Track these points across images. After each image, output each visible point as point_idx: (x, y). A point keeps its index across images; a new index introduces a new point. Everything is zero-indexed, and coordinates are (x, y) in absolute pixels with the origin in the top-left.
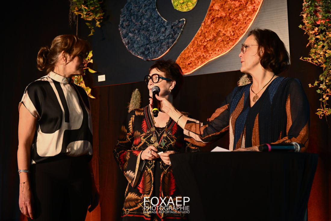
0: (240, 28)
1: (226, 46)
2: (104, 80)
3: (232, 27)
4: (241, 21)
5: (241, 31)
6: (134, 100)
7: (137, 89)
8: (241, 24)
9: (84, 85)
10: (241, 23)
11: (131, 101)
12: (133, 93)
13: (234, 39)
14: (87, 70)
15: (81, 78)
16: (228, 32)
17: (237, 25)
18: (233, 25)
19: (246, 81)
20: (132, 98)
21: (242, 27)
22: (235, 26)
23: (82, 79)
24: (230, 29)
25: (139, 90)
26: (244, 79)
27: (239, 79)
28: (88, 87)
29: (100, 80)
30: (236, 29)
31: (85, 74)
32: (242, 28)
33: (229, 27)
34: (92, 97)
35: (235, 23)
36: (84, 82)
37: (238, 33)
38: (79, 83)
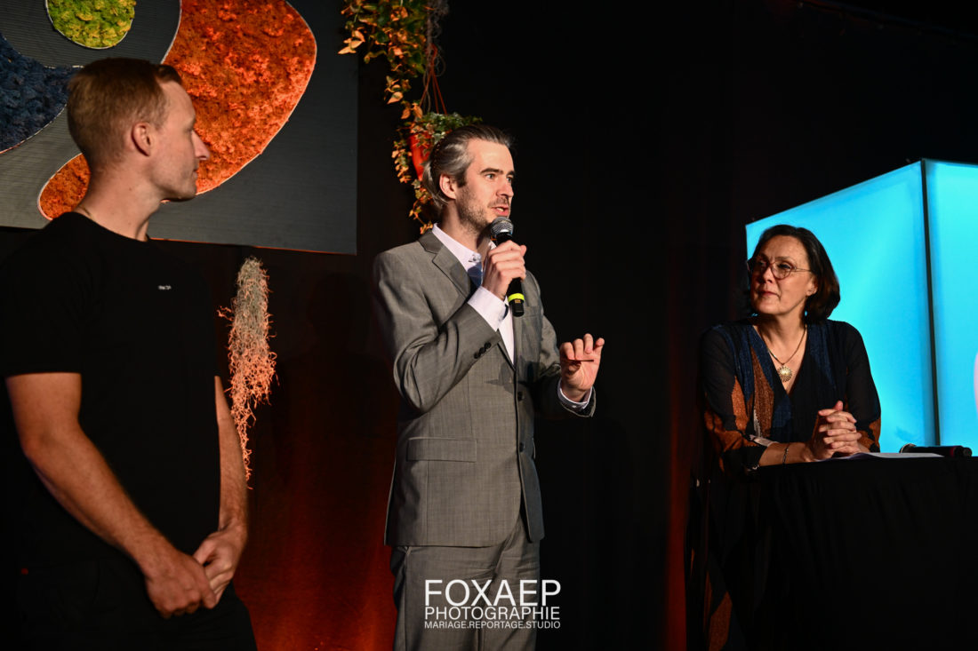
0: (248, 140)
1: (210, 175)
3: (230, 130)
4: (256, 123)
5: (252, 149)
8: (253, 130)
10: (253, 127)
13: (230, 163)
16: (221, 142)
17: (244, 131)
18: (234, 128)
21: (253, 139)
22: (237, 130)
24: (225, 135)
30: (239, 140)
32: (254, 142)
33: (222, 129)
35: (237, 124)
37: (244, 151)
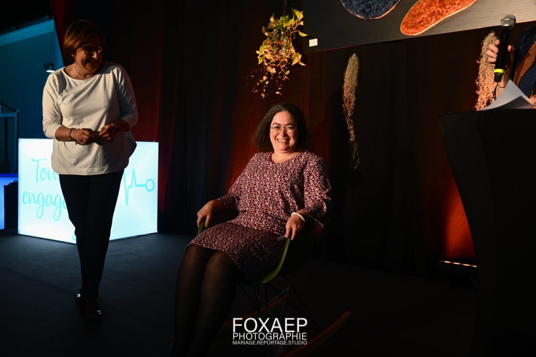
2: (316, 44)
6: (352, 67)
7: (354, 54)
9: (294, 51)
11: (348, 68)
12: (350, 59)
14: (297, 33)
15: (290, 43)
19: (493, 41)
20: (349, 65)
23: (291, 45)
25: (357, 55)
26: (490, 39)
27: (484, 39)
28: (298, 53)
29: (311, 45)
31: (294, 38)
34: (303, 64)
36: (293, 47)
38: (288, 48)
